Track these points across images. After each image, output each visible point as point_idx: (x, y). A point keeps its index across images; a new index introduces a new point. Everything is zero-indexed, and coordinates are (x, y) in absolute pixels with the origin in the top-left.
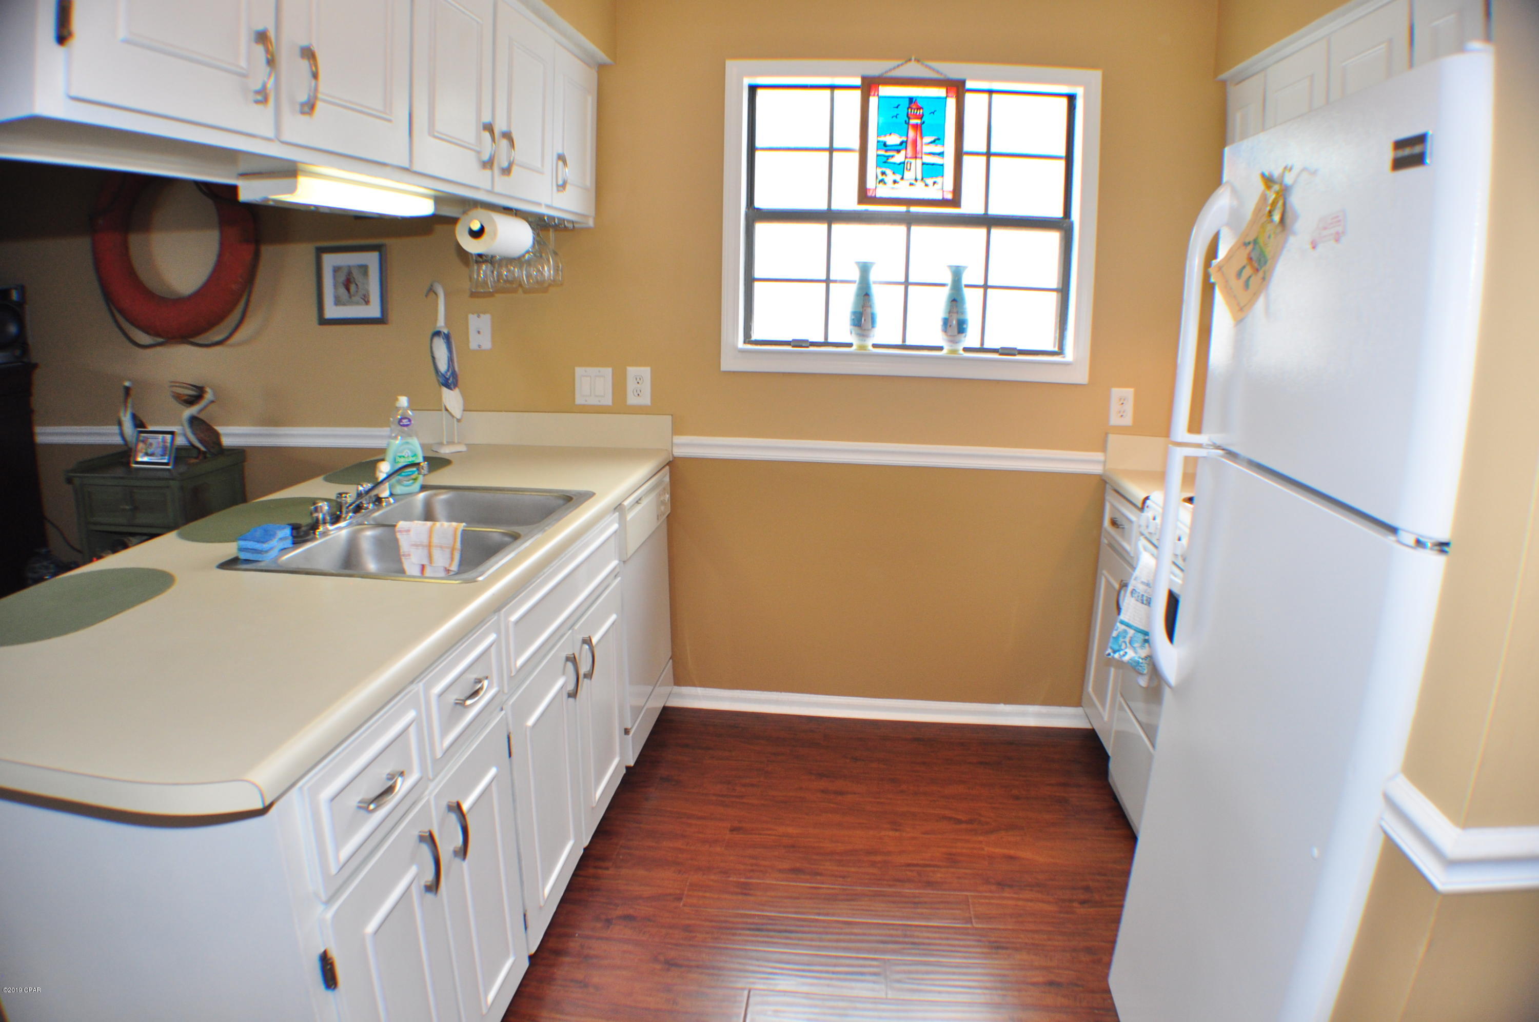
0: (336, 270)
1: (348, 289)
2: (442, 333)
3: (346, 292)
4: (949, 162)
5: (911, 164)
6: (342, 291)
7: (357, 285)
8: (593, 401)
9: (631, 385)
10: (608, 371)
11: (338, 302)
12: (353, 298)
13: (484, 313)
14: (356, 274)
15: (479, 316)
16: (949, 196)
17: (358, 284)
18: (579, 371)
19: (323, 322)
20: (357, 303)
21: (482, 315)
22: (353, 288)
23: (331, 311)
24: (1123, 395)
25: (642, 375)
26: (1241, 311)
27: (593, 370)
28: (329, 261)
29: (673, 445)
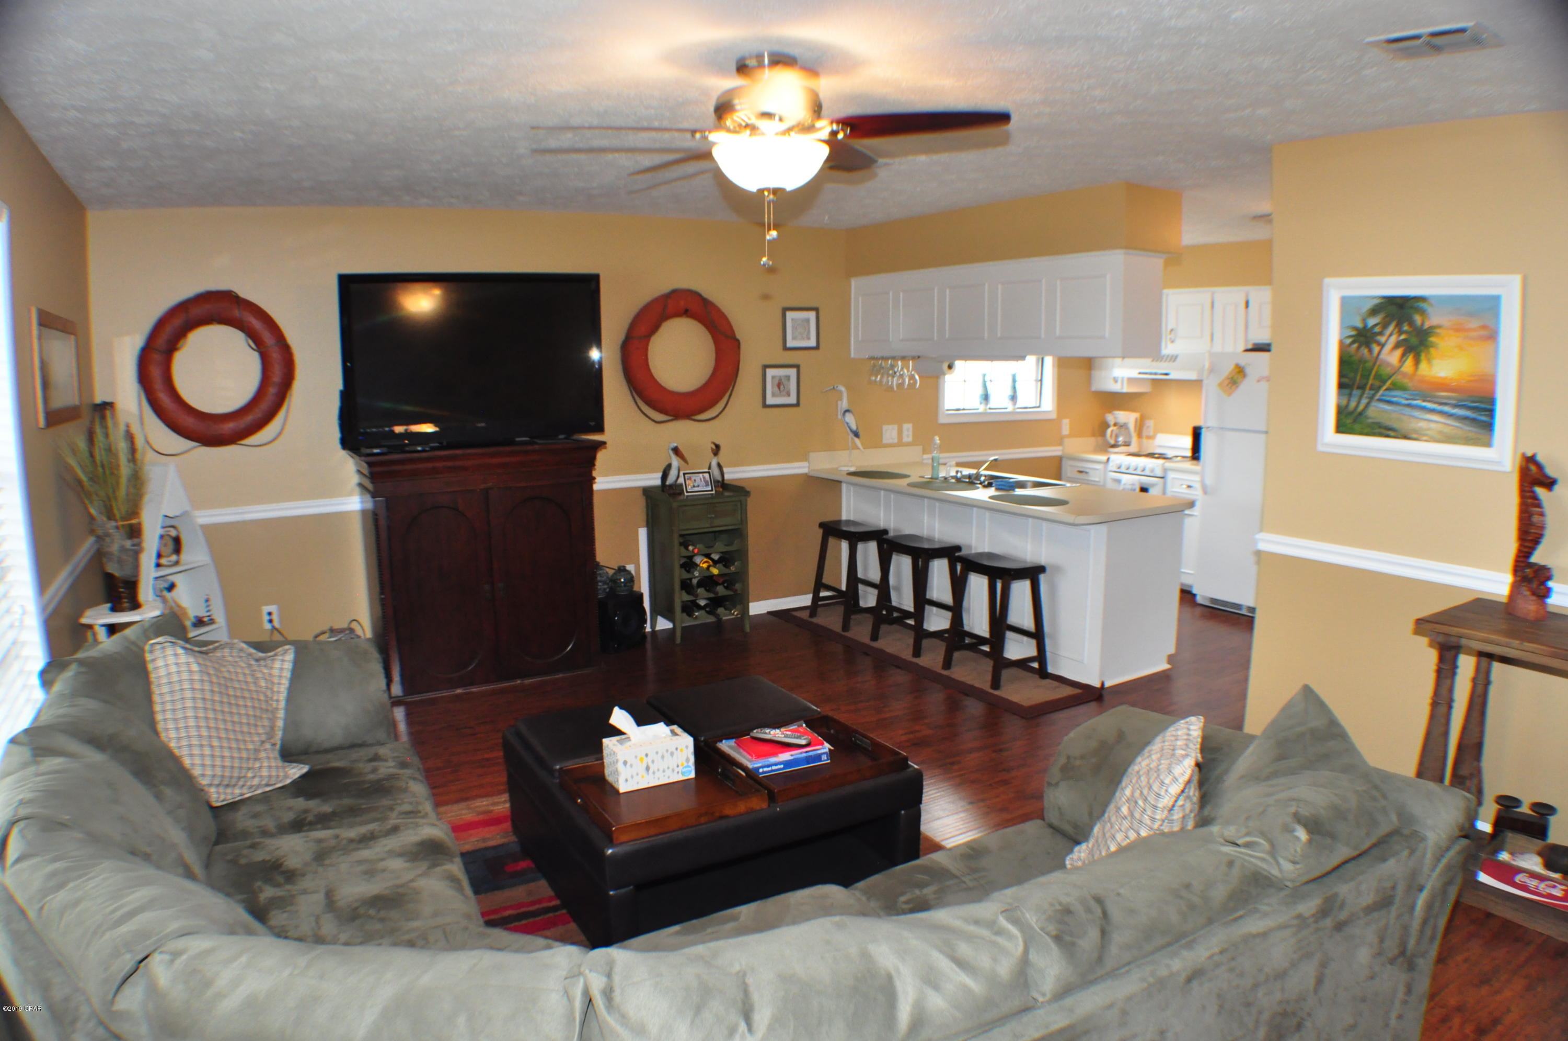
1: (779, 389)
2: (849, 410)
6: (776, 389)
8: (890, 441)
9: (905, 433)
10: (896, 427)
11: (774, 395)
12: (782, 393)
14: (784, 380)
17: (785, 385)
18: (884, 427)
19: (765, 406)
20: (784, 396)
22: (782, 387)
23: (770, 400)
24: (1066, 423)
25: (908, 428)
26: (1230, 395)
27: (890, 427)
28: (770, 372)
29: (923, 460)
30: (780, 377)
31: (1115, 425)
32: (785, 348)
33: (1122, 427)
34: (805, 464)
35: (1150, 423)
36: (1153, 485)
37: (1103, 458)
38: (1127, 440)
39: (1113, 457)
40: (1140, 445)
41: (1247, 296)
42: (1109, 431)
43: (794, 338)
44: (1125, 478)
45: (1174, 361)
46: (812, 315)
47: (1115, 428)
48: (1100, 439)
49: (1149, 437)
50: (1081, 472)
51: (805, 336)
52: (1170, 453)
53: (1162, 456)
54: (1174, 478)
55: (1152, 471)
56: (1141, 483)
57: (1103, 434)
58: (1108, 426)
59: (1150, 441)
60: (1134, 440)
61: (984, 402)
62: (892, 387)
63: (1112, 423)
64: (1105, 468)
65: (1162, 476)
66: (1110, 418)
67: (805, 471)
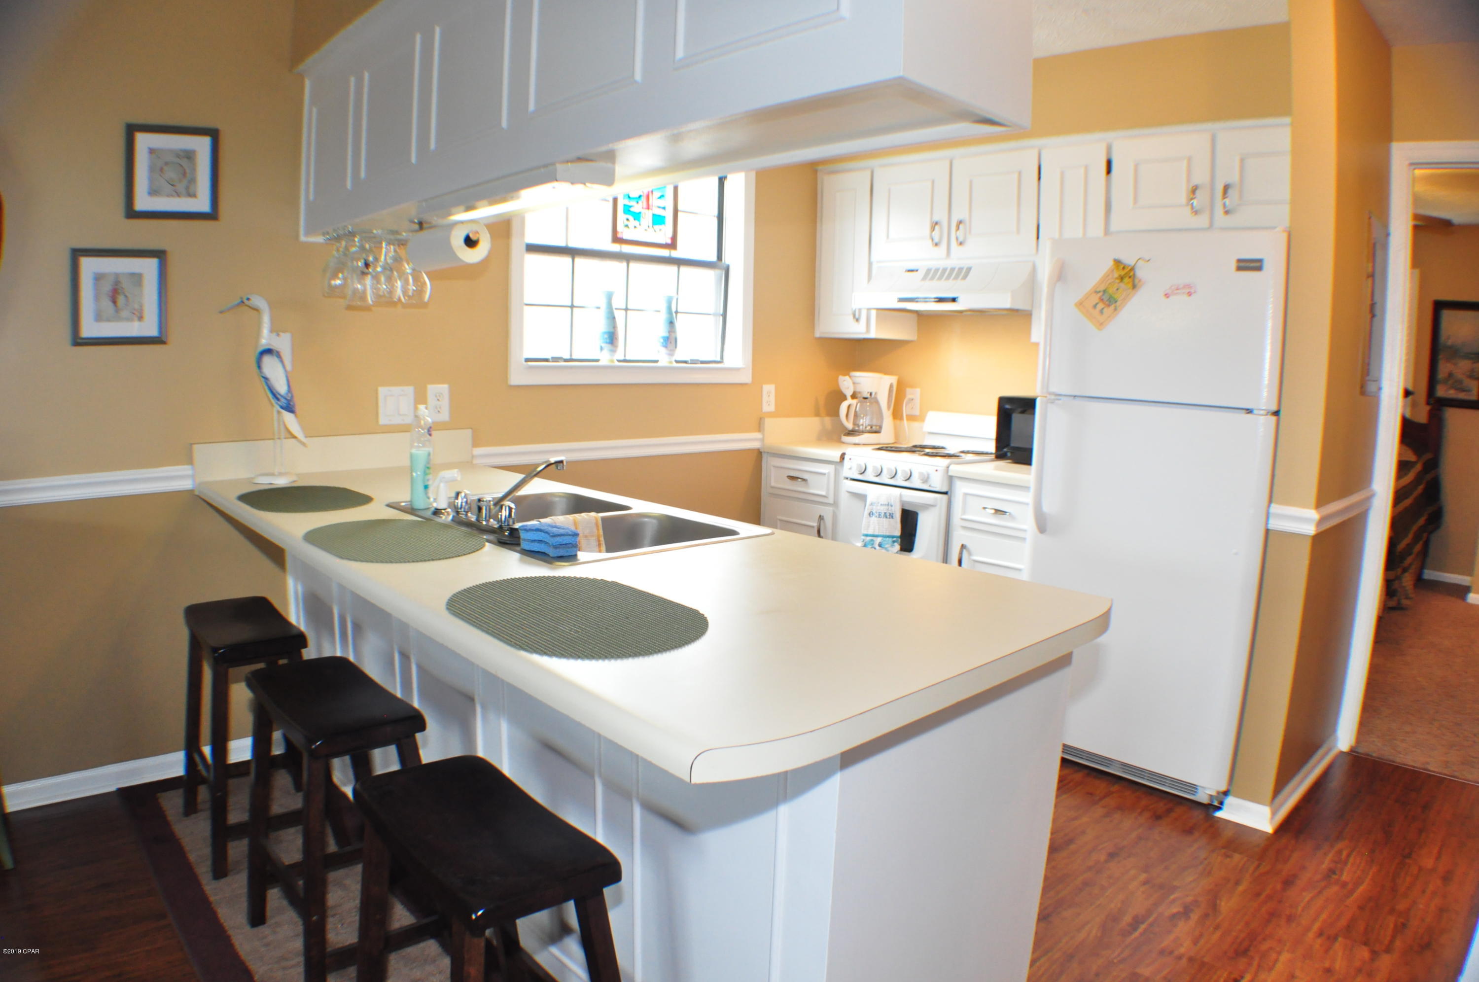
0: (98, 278)
1: (114, 302)
2: (275, 351)
3: (111, 304)
4: (669, 215)
5: (645, 213)
6: (107, 304)
7: (126, 296)
8: (397, 421)
9: (431, 404)
10: (410, 388)
11: (100, 317)
12: (121, 312)
13: (284, 332)
14: (125, 284)
15: (278, 335)
16: (669, 241)
17: (128, 294)
18: (382, 391)
19: (78, 341)
20: (127, 319)
21: (281, 334)
22: (121, 300)
23: (89, 328)
24: (769, 389)
25: (439, 391)
26: (1101, 325)
27: (396, 390)
28: (89, 266)
29: (473, 457)
30: (117, 275)
31: (854, 396)
32: (132, 213)
33: (869, 399)
34: (186, 470)
35: (914, 394)
36: (926, 507)
37: (834, 453)
38: (875, 422)
39: (850, 451)
40: (897, 434)
41: (1109, 149)
42: (844, 407)
43: (153, 192)
44: (872, 492)
45: (965, 277)
46: (202, 145)
47: (854, 402)
48: (828, 420)
49: (911, 418)
50: (792, 478)
51: (181, 187)
52: (952, 447)
53: (935, 452)
54: (966, 494)
55: (926, 480)
56: (903, 503)
57: (834, 412)
58: (844, 398)
59: (916, 425)
60: (888, 422)
61: (607, 347)
62: (363, 297)
63: (849, 393)
64: (837, 473)
65: (944, 490)
66: (846, 384)
67: (186, 485)
